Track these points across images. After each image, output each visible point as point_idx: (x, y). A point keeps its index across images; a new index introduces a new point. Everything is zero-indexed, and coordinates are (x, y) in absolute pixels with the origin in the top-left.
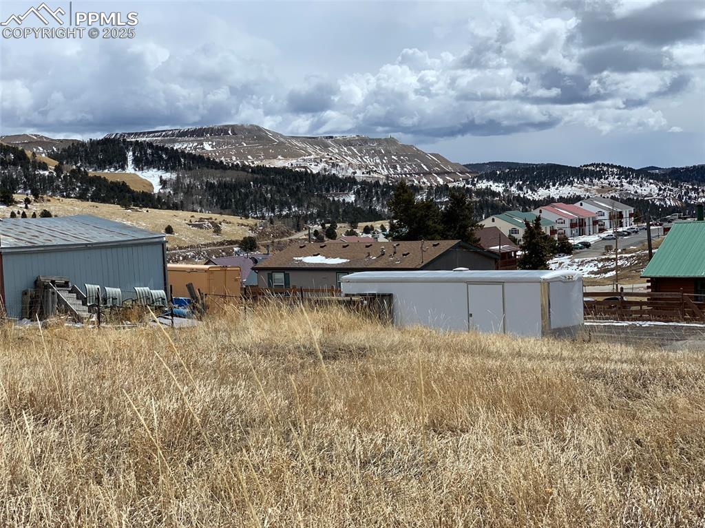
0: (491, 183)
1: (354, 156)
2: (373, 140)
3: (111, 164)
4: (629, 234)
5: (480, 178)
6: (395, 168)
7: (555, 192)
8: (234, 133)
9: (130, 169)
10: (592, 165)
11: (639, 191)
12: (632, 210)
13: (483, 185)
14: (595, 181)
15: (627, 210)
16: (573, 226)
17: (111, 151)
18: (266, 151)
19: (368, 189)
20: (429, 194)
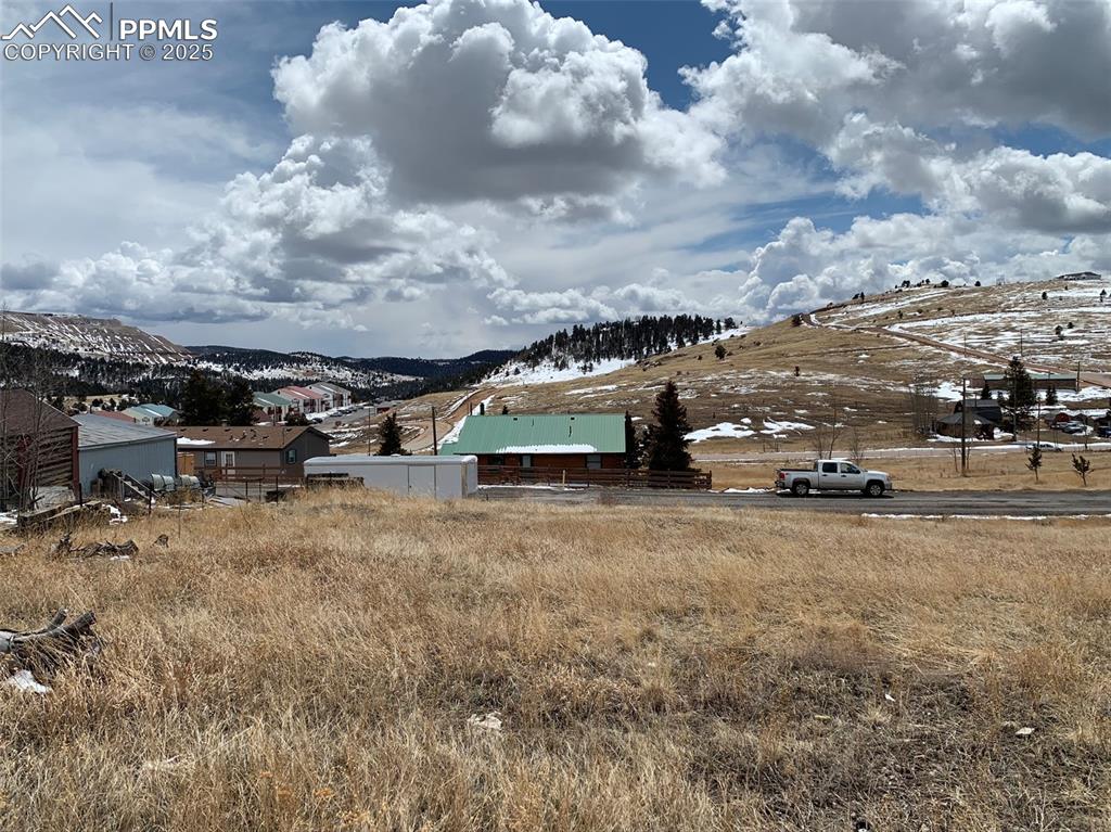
0: (211, 364)
1: (75, 333)
2: (95, 321)
5: (202, 359)
6: (118, 347)
7: (269, 373)
10: (299, 353)
11: (337, 376)
13: (203, 365)
14: (302, 366)
15: (347, 393)
19: (92, 366)
20: (155, 372)
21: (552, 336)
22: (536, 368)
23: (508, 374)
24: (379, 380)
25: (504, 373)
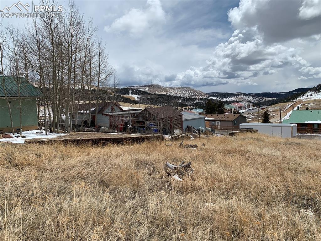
0: (213, 97)
1: (180, 91)
2: (185, 88)
3: (126, 94)
5: (210, 96)
6: (190, 94)
7: (228, 99)
8: (153, 86)
9: (130, 95)
10: (237, 93)
11: (248, 99)
14: (238, 97)
15: (251, 104)
16: (239, 108)
17: (126, 91)
18: (160, 90)
19: (184, 99)
20: (199, 100)
22: (319, 93)
23: (308, 96)
24: (261, 100)
25: (306, 96)
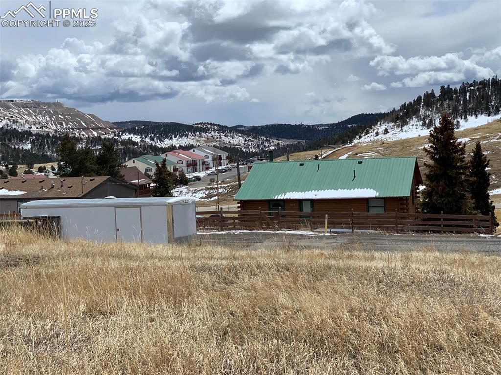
0: (132, 136)
1: (30, 115)
2: (44, 104)
4: (226, 171)
5: (124, 132)
6: (61, 124)
7: (176, 142)
10: (201, 123)
11: (232, 142)
12: (227, 154)
13: (126, 137)
14: (203, 134)
19: (40, 140)
20: (87, 143)
21: (420, 98)
22: (405, 128)
23: (377, 134)
24: (267, 144)
25: (374, 134)
